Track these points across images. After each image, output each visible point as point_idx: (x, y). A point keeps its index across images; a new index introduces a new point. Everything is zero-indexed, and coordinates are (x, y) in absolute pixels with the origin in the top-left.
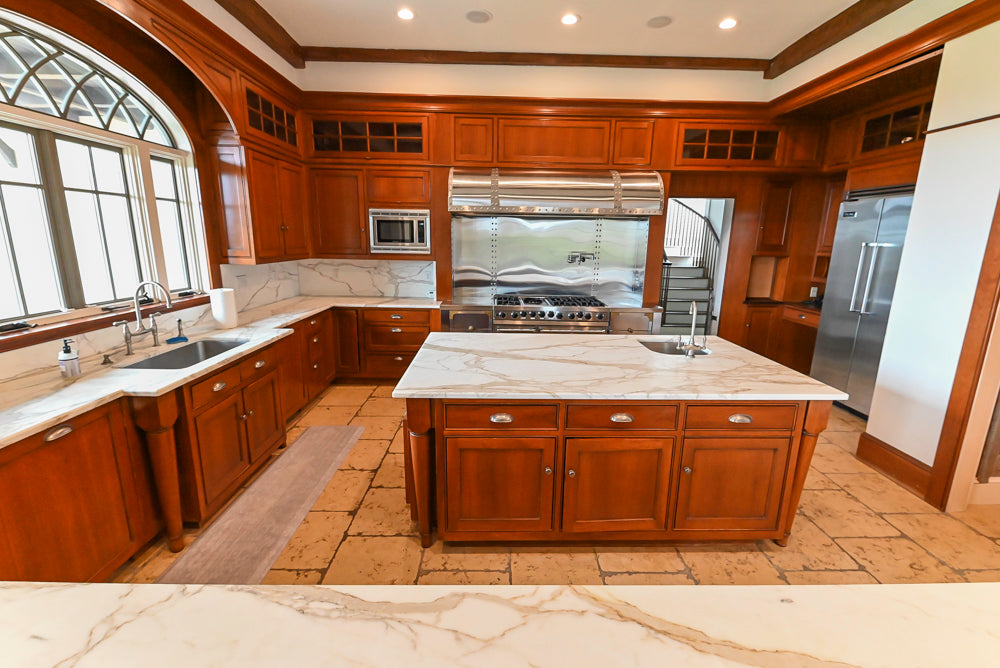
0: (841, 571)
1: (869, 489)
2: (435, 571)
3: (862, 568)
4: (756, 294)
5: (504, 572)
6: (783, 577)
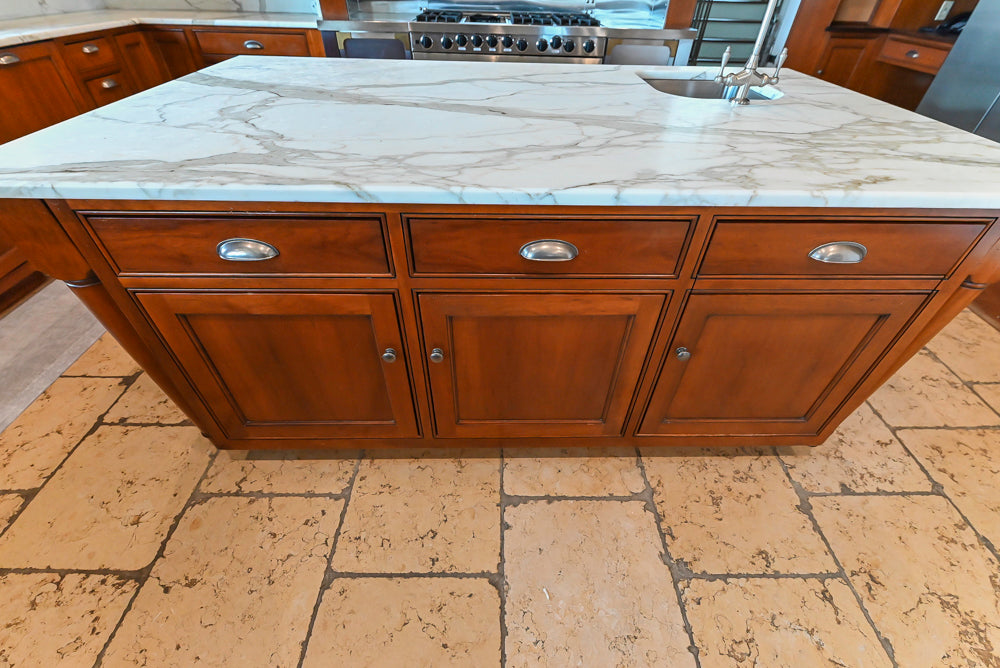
0: (904, 494)
1: (955, 339)
2: (220, 495)
3: (937, 490)
4: (849, 16)
5: (337, 498)
6: (805, 508)
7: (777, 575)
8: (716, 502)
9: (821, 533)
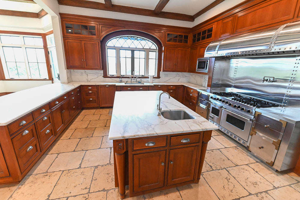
6: (104, 190)
7: (92, 181)
8: (108, 174)
9: (98, 192)
